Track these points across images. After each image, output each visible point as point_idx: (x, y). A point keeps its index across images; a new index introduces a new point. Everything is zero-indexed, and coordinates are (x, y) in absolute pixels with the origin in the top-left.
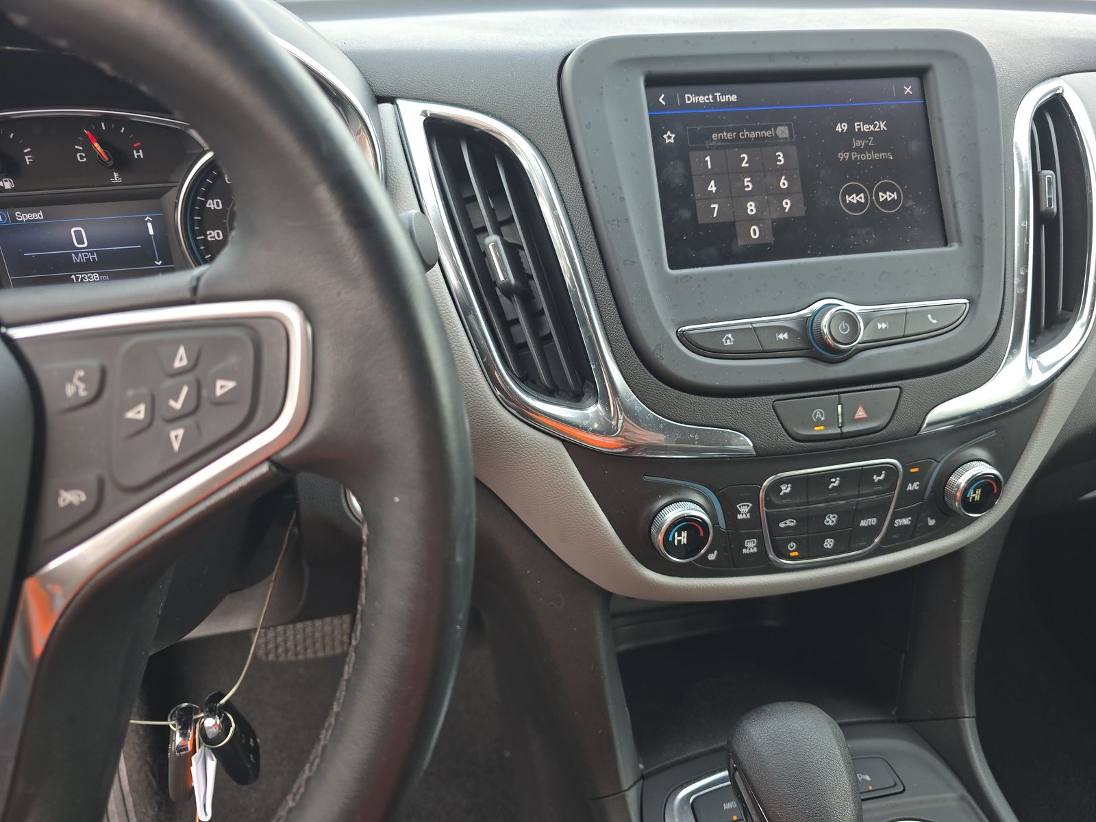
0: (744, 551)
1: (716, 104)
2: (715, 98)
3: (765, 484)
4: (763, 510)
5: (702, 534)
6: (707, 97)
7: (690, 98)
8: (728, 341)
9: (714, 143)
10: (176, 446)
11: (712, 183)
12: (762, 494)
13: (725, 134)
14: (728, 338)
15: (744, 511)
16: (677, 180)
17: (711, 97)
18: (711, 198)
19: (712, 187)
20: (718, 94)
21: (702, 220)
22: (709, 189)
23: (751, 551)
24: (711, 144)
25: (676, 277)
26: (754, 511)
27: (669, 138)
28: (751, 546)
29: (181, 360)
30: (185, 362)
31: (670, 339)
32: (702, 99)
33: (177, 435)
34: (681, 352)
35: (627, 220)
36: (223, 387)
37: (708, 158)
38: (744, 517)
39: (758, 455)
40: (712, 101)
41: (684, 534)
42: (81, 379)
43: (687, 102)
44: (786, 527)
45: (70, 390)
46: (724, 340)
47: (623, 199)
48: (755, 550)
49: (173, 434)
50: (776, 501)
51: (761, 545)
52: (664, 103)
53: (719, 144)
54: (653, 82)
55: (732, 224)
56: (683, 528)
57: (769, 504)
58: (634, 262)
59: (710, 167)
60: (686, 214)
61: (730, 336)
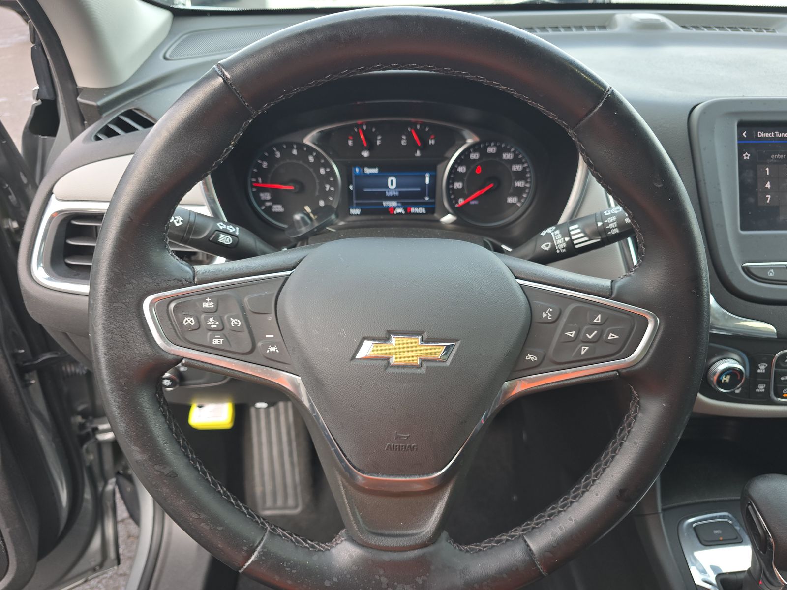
0: (757, 390)
1: (775, 138)
2: (775, 134)
3: (777, 355)
4: (773, 369)
5: (739, 378)
6: (770, 134)
7: (761, 134)
8: (771, 274)
9: (772, 160)
10: (583, 353)
11: (769, 183)
12: (774, 361)
13: (779, 155)
14: (771, 272)
15: (762, 368)
16: (749, 181)
17: (773, 134)
18: (767, 191)
19: (768, 186)
20: (777, 133)
21: (760, 204)
22: (766, 186)
23: (761, 391)
24: (770, 161)
25: (745, 236)
26: (768, 369)
27: (747, 156)
28: (761, 388)
29: (598, 319)
30: (599, 321)
31: (738, 269)
32: (767, 135)
33: (584, 349)
34: (743, 277)
35: (721, 202)
36: (612, 336)
37: (767, 169)
38: (762, 371)
39: (778, 338)
40: (773, 136)
41: (728, 377)
42: (550, 312)
43: (759, 136)
44: (784, 380)
45: (544, 315)
46: (768, 273)
47: (719, 190)
48: (763, 390)
49: (583, 347)
50: (783, 365)
51: (767, 389)
52: (745, 136)
53: (775, 161)
54: (742, 125)
55: (778, 207)
56: (728, 374)
57: (777, 366)
58: (723, 226)
59: (768, 174)
60: (752, 200)
61: (772, 271)
